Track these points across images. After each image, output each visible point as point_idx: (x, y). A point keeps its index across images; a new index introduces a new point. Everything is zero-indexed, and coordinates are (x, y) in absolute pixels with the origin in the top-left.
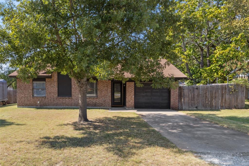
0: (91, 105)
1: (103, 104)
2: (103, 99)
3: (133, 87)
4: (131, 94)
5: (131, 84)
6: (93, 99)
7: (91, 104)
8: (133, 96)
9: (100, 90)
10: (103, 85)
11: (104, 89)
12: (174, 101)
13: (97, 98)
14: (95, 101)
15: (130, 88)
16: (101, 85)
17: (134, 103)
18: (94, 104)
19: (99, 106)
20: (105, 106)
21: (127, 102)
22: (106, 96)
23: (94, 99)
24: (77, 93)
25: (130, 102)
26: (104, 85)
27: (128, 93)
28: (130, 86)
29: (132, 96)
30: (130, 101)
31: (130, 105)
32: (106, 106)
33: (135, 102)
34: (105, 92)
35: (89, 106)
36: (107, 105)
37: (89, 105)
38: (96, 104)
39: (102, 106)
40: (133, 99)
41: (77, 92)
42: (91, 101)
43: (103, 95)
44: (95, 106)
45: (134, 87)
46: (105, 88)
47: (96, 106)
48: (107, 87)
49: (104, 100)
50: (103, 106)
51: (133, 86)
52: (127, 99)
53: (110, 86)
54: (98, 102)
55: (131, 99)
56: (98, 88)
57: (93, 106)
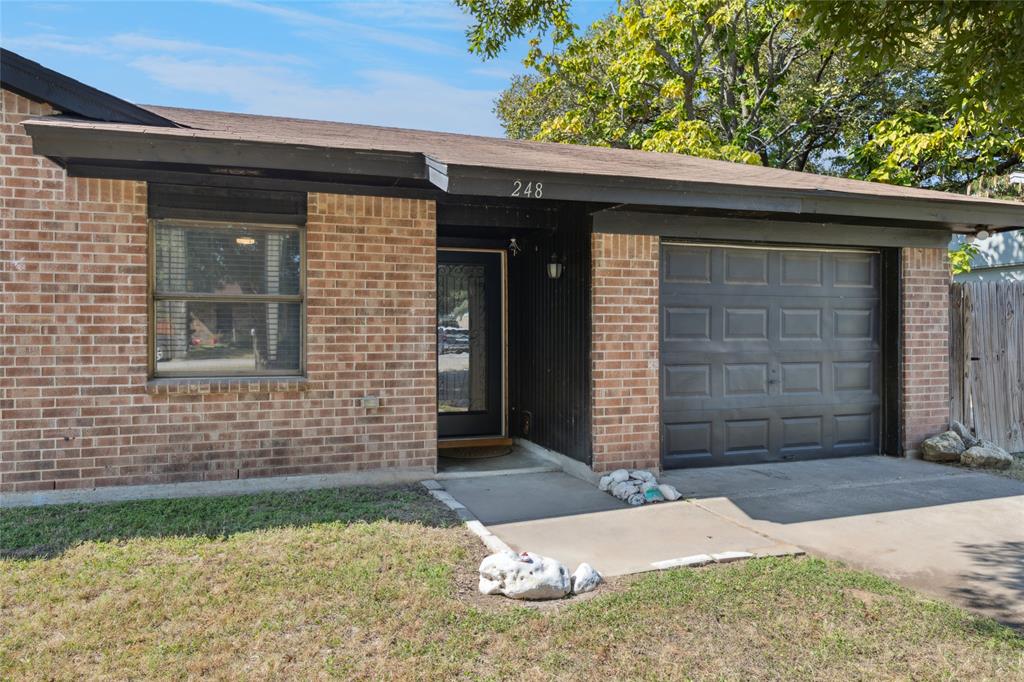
0: (238, 463)
1: (360, 448)
2: (360, 394)
3: (650, 283)
4: (631, 346)
5: (631, 251)
6: (257, 397)
7: (231, 455)
8: (653, 365)
9: (332, 312)
10: (361, 258)
11: (370, 302)
12: (927, 398)
13: (304, 388)
14: (275, 414)
15: (629, 291)
16: (337, 256)
17: (657, 424)
18: (262, 454)
19: (316, 471)
20: (378, 465)
21: (604, 422)
22: (393, 366)
23: (263, 395)
24: (61, 343)
25: (629, 421)
26: (368, 258)
27: (609, 338)
28: (628, 273)
29: (638, 365)
30: (626, 411)
31: (627, 448)
32: (391, 464)
33: (667, 420)
34: (378, 330)
35: (219, 477)
36: (403, 452)
37: (206, 467)
38: (291, 447)
39: (347, 468)
40: (653, 392)
41: (69, 330)
42: (231, 417)
43: (360, 358)
44: (279, 473)
45: (655, 279)
46: (380, 288)
47: (288, 472)
48: (400, 277)
49: (373, 403)
50: (360, 468)
51: (653, 274)
52: (604, 389)
53: (423, 276)
54: (310, 433)
55: (636, 392)
56: (311, 291)
57: (263, 474)
